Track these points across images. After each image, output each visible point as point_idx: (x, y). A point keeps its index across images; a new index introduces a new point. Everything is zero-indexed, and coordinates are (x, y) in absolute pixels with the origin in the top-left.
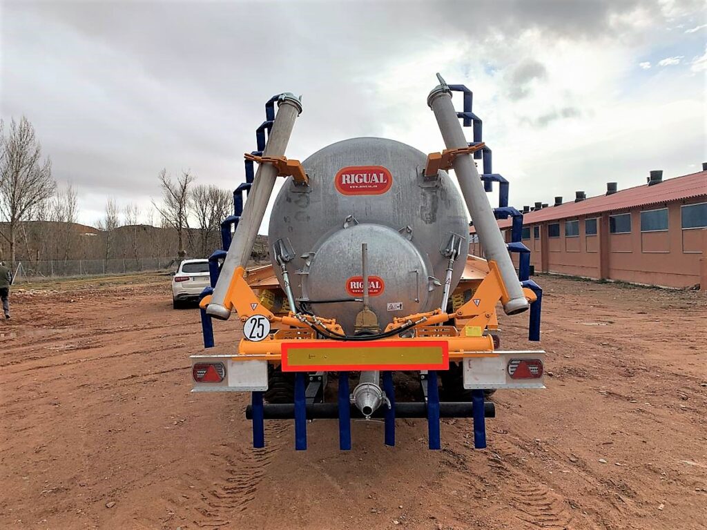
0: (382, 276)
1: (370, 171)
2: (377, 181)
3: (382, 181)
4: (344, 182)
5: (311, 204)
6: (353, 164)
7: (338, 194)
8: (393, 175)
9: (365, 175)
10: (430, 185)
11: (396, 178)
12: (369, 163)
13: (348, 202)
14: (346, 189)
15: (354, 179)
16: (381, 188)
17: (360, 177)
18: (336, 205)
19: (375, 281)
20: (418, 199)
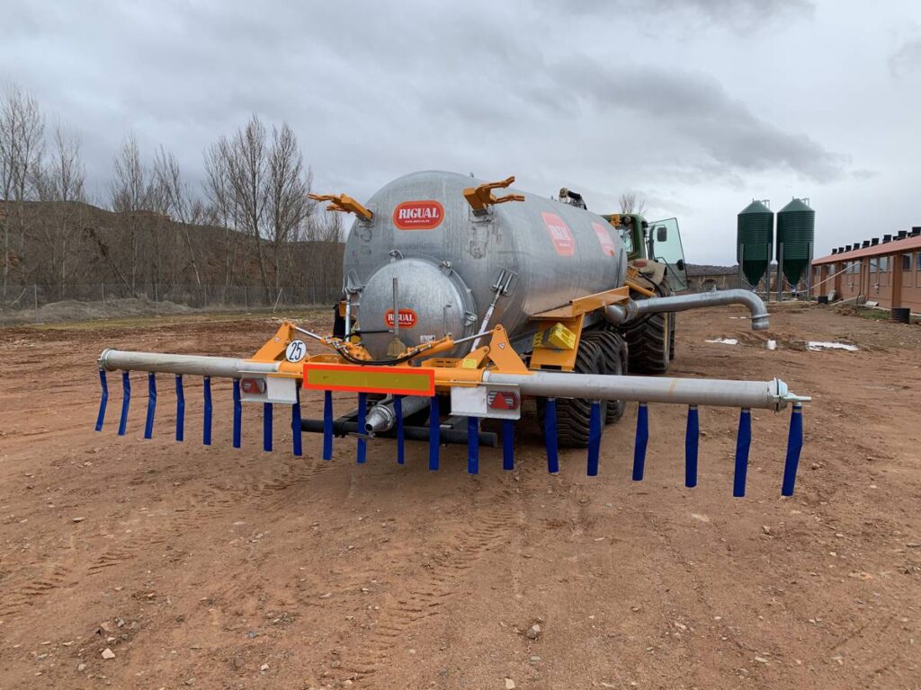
0: (415, 310)
1: (423, 205)
2: (429, 216)
3: (434, 216)
4: (400, 217)
5: (373, 239)
6: (410, 199)
7: (395, 228)
8: (446, 209)
9: (419, 210)
10: (481, 219)
11: (449, 213)
12: (425, 198)
13: (402, 236)
14: (402, 223)
15: (410, 213)
16: (433, 223)
17: (415, 212)
18: (393, 239)
19: (409, 314)
20: (468, 234)
